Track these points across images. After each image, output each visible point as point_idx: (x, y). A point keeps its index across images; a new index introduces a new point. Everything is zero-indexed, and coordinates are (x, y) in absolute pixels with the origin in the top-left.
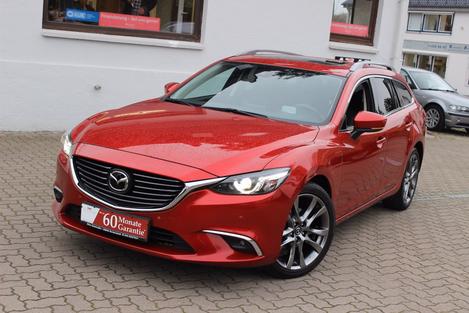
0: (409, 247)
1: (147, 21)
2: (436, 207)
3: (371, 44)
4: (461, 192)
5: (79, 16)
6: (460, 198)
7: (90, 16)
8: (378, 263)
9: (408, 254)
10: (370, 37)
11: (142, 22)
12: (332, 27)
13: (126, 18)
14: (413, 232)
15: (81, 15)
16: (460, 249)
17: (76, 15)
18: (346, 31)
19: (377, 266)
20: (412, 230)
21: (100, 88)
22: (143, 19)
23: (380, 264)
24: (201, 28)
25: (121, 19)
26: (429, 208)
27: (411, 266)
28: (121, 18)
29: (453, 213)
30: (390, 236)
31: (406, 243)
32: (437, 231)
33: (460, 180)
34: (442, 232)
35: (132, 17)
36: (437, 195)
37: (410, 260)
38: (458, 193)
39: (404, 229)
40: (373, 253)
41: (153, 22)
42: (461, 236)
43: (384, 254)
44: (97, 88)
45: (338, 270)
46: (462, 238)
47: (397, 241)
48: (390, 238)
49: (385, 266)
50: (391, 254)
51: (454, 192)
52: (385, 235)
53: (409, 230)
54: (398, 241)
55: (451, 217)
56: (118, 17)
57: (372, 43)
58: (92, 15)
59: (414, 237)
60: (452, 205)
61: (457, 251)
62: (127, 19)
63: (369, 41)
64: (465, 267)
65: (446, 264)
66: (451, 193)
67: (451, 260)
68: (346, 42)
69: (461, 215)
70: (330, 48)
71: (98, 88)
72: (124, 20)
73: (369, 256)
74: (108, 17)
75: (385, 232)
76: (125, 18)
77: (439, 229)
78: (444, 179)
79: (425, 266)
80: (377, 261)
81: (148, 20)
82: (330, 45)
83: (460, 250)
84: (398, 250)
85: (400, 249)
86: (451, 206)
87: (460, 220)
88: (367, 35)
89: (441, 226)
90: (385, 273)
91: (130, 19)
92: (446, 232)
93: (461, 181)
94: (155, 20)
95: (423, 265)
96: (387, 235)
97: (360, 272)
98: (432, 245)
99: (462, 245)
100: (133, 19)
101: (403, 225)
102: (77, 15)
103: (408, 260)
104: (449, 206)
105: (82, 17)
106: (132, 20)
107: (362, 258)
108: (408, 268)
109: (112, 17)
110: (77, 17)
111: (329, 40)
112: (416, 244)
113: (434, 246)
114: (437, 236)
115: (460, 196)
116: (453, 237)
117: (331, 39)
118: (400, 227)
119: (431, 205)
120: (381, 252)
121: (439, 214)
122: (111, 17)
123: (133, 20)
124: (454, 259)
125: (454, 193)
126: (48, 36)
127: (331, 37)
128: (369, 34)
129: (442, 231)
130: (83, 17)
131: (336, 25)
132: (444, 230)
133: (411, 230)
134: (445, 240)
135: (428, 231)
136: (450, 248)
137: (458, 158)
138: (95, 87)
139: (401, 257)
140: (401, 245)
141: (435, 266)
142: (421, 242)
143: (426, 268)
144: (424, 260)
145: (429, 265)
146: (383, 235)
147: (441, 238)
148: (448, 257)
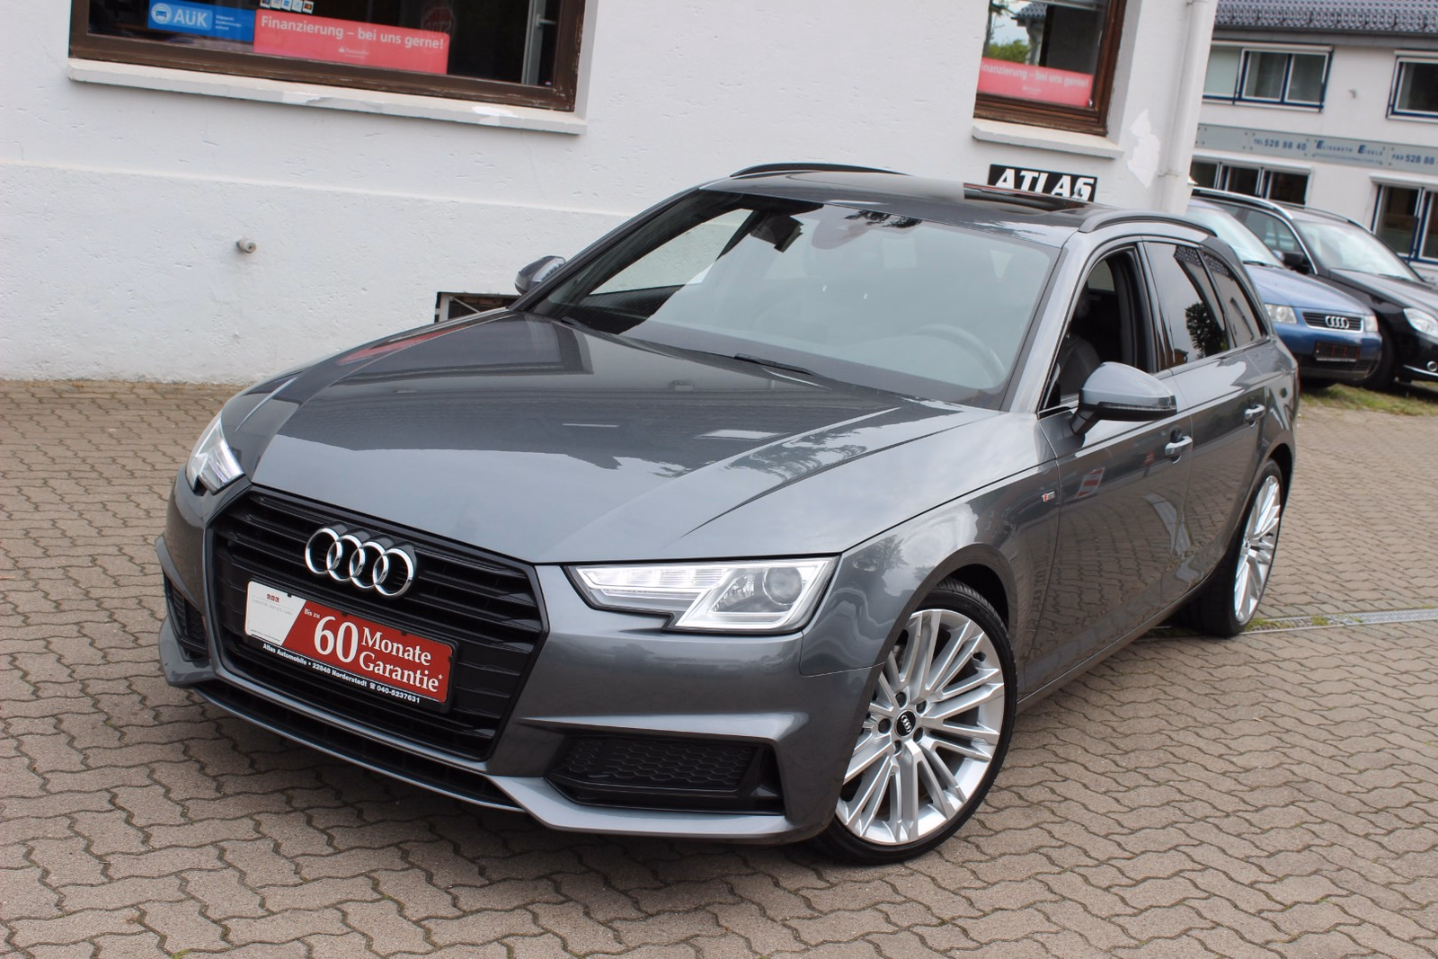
0: (1224, 823)
1: (406, 43)
2: (1304, 662)
3: (1101, 130)
4: (1376, 604)
5: (191, 20)
6: (1377, 627)
7: (226, 21)
8: (1121, 893)
9: (1224, 851)
10: (1097, 109)
11: (391, 46)
12: (982, 75)
13: (342, 30)
14: (1234, 759)
15: (197, 18)
16: (1397, 829)
17: (180, 16)
18: (1025, 88)
19: (1120, 908)
20: (1231, 752)
21: (252, 247)
22: (396, 35)
23: (1127, 894)
24: (577, 67)
25: (325, 33)
26: (1280, 664)
27: (1236, 907)
28: (323, 30)
29: (1358, 682)
30: (1161, 774)
31: (1215, 808)
32: (1313, 756)
33: (1369, 562)
34: (1330, 758)
35: (360, 29)
36: (1302, 613)
37: (1231, 879)
38: (1369, 607)
39: (1204, 748)
40: (1102, 849)
41: (426, 45)
42: (1393, 777)
43: (1143, 853)
44: (243, 250)
45: (982, 924)
46: (1400, 785)
47: (1184, 798)
48: (1159, 784)
49: (1147, 904)
50: (1165, 852)
51: (1357, 604)
52: (1144, 771)
53: (1223, 750)
54: (1187, 798)
55: (1355, 699)
56: (317, 27)
57: (1104, 126)
58: (232, 19)
59: (1240, 779)
60: (1353, 653)
61: (1386, 839)
62: (345, 32)
63: (1093, 119)
64: (1423, 907)
65: (1355, 897)
66: (1347, 607)
67: (1369, 875)
68: (1025, 120)
69: (1385, 690)
70: (974, 138)
71: (246, 246)
72: (336, 35)
73: (1090, 862)
74: (282, 28)
75: (1144, 760)
76: (338, 29)
77: (1320, 748)
78: (1320, 556)
79: (1286, 903)
80: (1117, 881)
81: (411, 39)
82: (974, 128)
83: (1397, 833)
84: (1188, 835)
85: (1192, 830)
86: (1350, 657)
87: (1385, 712)
88: (1088, 103)
89: (1325, 735)
90: (1145, 937)
91: (352, 34)
92: (1345, 760)
93: (1373, 566)
94: (433, 40)
95: (1278, 899)
96: (1151, 773)
97: (1057, 933)
98: (1302, 811)
99: (1401, 813)
100: (362, 35)
101: (1202, 732)
102: (185, 18)
103: (1224, 877)
104: (1346, 658)
105: (201, 23)
106: (359, 37)
107: (1065, 870)
108: (1227, 915)
109: (297, 26)
110: (183, 22)
111: (972, 115)
112: (1249, 808)
113: (1309, 818)
114: (1314, 774)
115: (1374, 618)
116: (1370, 778)
117: (978, 112)
118: (1192, 739)
119: (1285, 654)
120: (1132, 843)
121: (1315, 687)
122: (292, 26)
123: (363, 38)
124: (1380, 873)
125: (1354, 606)
126: (89, 80)
127: (978, 106)
128: (1093, 98)
129: (1330, 754)
130: (204, 25)
131: (996, 68)
132: (1335, 752)
133: (1229, 752)
134: (1344, 791)
135: (1284, 754)
136: (1359, 826)
137: (1358, 486)
138: (238, 244)
139: (1200, 867)
140: (1199, 814)
141: (1317, 902)
142: (1265, 803)
143: (1287, 913)
144: (1281, 880)
145: (1297, 899)
146: (1135, 770)
147: (1330, 786)
148: (1361, 863)
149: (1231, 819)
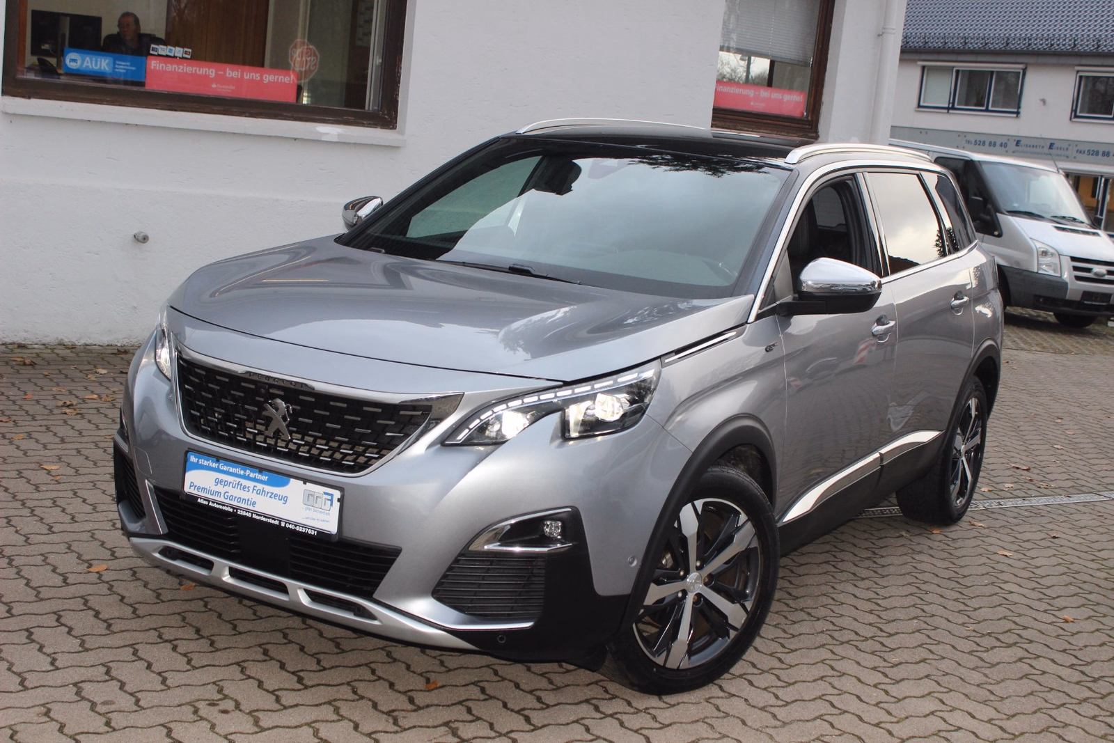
0: (862, 645)
1: (264, 79)
3: (814, 135)
5: (96, 65)
7: (124, 65)
8: (776, 692)
9: (858, 663)
10: (810, 118)
11: (252, 81)
12: (718, 94)
13: (214, 71)
14: (879, 602)
15: (101, 64)
16: (996, 647)
17: (88, 62)
18: (752, 104)
19: (773, 701)
20: (879, 597)
21: (145, 239)
22: (256, 74)
23: (781, 693)
24: (398, 95)
25: (201, 73)
27: (861, 700)
28: (199, 71)
30: (822, 612)
31: (857, 634)
32: (942, 599)
34: (955, 600)
35: (228, 69)
37: (862, 683)
39: (858, 595)
41: (280, 81)
44: (139, 241)
47: (836, 628)
48: (818, 619)
50: (814, 664)
52: (809, 610)
53: (872, 595)
54: (839, 628)
56: (194, 69)
57: (816, 131)
58: (128, 64)
59: (882, 616)
61: (986, 654)
62: (216, 72)
63: (807, 127)
68: (753, 128)
71: (140, 238)
72: (209, 75)
74: (167, 70)
75: (810, 603)
76: (211, 70)
79: (899, 697)
81: (268, 76)
84: (833, 653)
85: (838, 650)
88: (803, 114)
91: (221, 73)
94: (286, 76)
96: (813, 612)
98: (925, 637)
100: (229, 74)
101: (858, 583)
102: (92, 64)
103: (855, 680)
105: (104, 68)
109: (179, 68)
110: (90, 67)
111: (710, 123)
112: (885, 634)
113: (928, 641)
120: (789, 659)
122: (175, 68)
123: (230, 76)
126: (18, 113)
127: (714, 118)
128: (807, 110)
130: (107, 69)
131: (728, 89)
136: (968, 646)
138: (135, 236)
139: (839, 674)
140: (845, 639)
141: (923, 697)
142: (897, 631)
143: (899, 704)
144: (898, 682)
145: (908, 694)
146: (802, 610)
147: (950, 619)
148: (962, 670)
149: (869, 642)
